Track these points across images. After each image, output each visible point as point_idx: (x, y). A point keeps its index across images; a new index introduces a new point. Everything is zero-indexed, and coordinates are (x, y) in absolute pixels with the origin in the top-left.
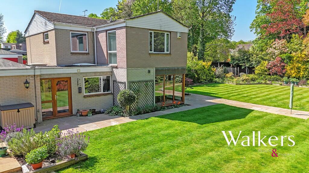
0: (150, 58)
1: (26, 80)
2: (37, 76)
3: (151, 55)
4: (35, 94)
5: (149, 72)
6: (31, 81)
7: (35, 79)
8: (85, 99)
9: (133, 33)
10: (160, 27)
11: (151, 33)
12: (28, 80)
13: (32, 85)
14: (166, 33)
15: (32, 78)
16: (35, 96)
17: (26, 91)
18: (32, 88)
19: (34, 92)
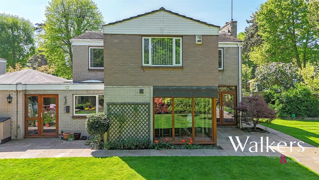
0: (143, 73)
1: (10, 94)
2: (20, 91)
3: (145, 70)
4: (16, 109)
5: (141, 91)
6: (14, 96)
7: (17, 94)
8: (73, 120)
9: (115, 41)
10: (160, 31)
11: (147, 41)
12: (11, 95)
13: (14, 100)
14: (174, 39)
15: (14, 94)
16: (16, 111)
17: (9, 106)
18: (14, 103)
19: (16, 108)
